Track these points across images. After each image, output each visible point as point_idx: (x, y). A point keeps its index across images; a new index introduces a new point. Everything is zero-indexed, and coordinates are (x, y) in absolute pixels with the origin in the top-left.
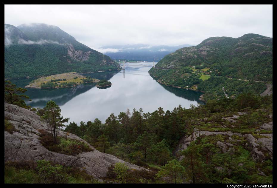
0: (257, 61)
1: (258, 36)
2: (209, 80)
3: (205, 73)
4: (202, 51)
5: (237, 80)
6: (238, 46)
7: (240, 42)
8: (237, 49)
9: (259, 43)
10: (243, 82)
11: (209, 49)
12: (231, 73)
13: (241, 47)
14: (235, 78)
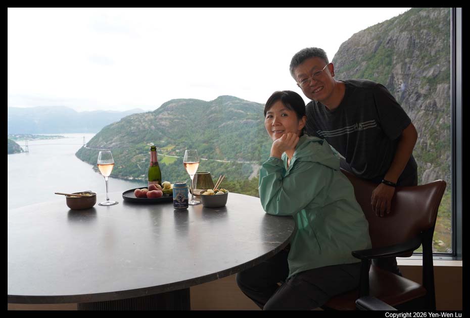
0: (238, 133)
1: (235, 98)
2: (175, 163)
3: (169, 153)
4: (161, 119)
5: (213, 162)
6: (212, 112)
7: (213, 106)
8: (210, 116)
9: (238, 109)
10: (222, 164)
11: (170, 116)
12: (206, 151)
13: (215, 114)
14: (212, 158)
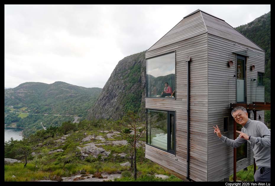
1: (65, 83)
2: (28, 117)
3: (23, 112)
4: (19, 93)
10: (57, 117)
11: (25, 91)
12: (47, 110)
14: (51, 114)
